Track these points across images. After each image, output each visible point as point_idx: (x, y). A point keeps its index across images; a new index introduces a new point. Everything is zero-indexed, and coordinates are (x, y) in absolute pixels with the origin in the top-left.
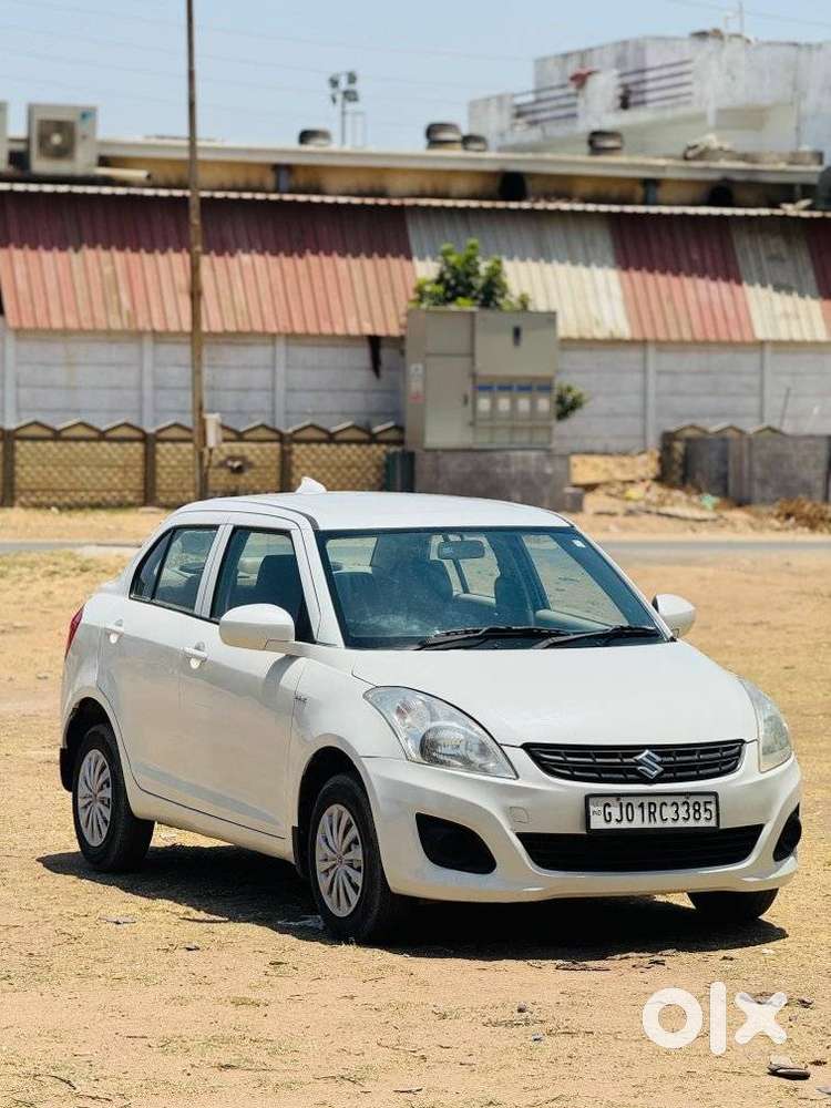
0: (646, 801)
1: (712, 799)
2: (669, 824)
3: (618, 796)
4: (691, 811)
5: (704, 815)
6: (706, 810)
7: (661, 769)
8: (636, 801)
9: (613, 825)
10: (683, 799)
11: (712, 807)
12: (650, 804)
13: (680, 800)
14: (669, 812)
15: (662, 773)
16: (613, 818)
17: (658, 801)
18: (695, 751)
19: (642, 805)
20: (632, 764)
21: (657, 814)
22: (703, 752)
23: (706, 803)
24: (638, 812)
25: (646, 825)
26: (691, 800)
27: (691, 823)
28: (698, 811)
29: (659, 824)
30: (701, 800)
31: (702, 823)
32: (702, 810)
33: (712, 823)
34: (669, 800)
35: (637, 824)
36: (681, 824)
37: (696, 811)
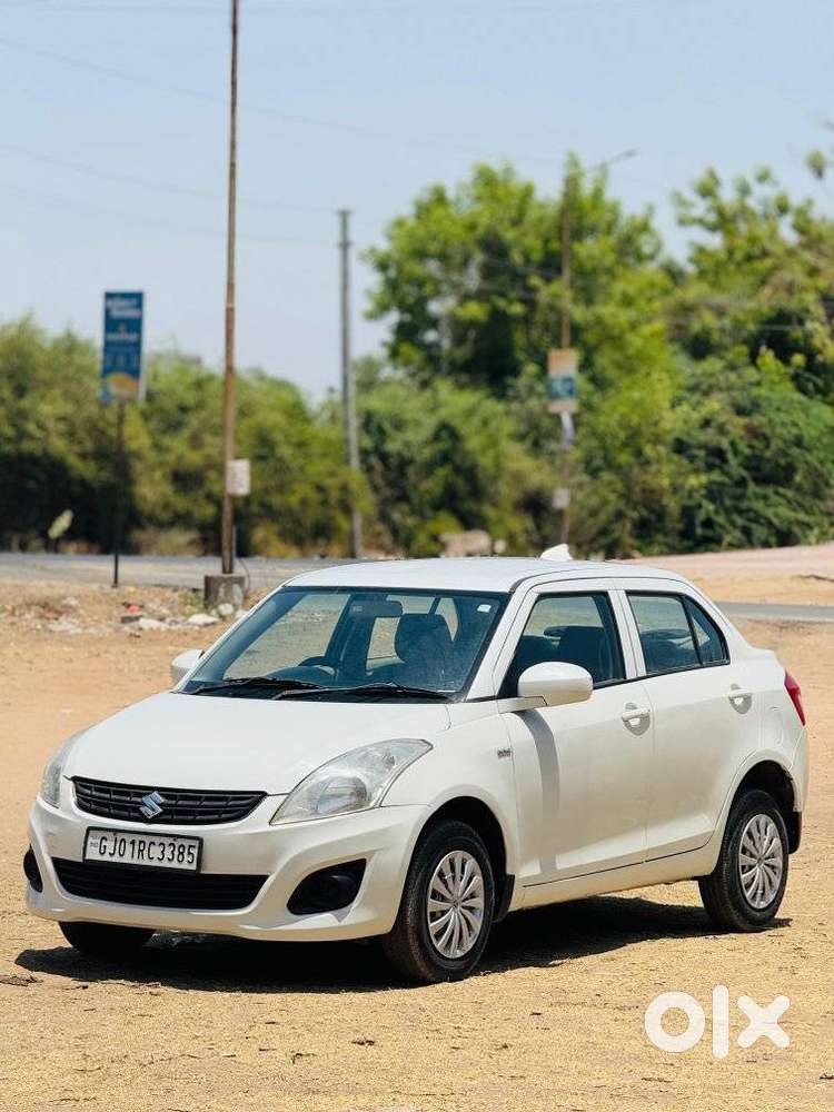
0: (138, 838)
1: (196, 843)
2: (156, 863)
3: (116, 831)
4: (176, 853)
5: (188, 858)
6: (189, 853)
7: (161, 810)
8: (129, 838)
9: (106, 858)
10: (171, 840)
11: (195, 852)
12: (141, 842)
13: (167, 841)
14: (156, 851)
15: (160, 814)
16: (108, 851)
17: (148, 840)
18: (201, 797)
19: (133, 843)
20: (138, 803)
21: (145, 852)
22: (207, 799)
23: (190, 846)
24: (129, 848)
25: (135, 861)
26: (178, 842)
27: (175, 865)
28: (182, 853)
29: (146, 862)
30: (186, 843)
31: (185, 866)
32: (186, 853)
33: (193, 867)
34: (157, 840)
35: (127, 859)
36: (165, 864)
37: (180, 853)
